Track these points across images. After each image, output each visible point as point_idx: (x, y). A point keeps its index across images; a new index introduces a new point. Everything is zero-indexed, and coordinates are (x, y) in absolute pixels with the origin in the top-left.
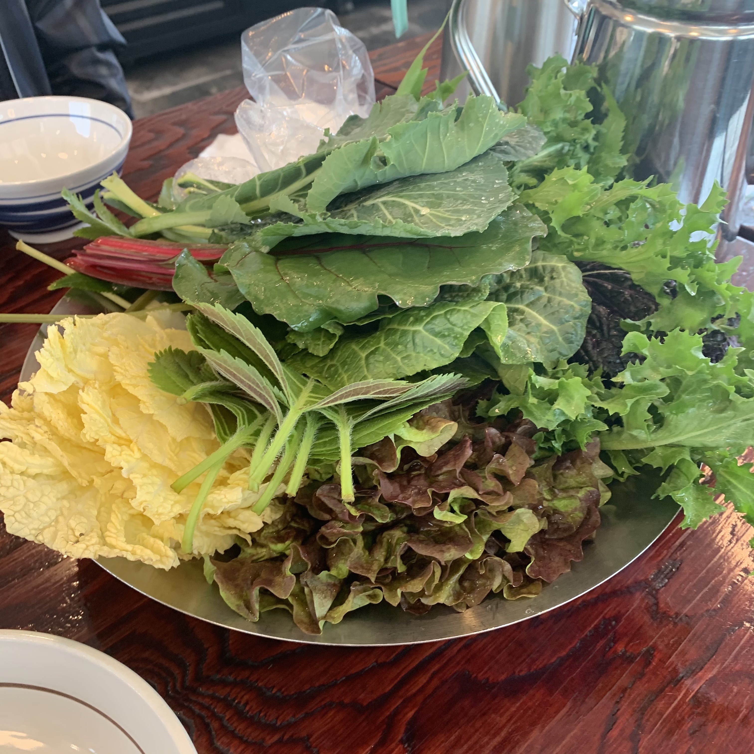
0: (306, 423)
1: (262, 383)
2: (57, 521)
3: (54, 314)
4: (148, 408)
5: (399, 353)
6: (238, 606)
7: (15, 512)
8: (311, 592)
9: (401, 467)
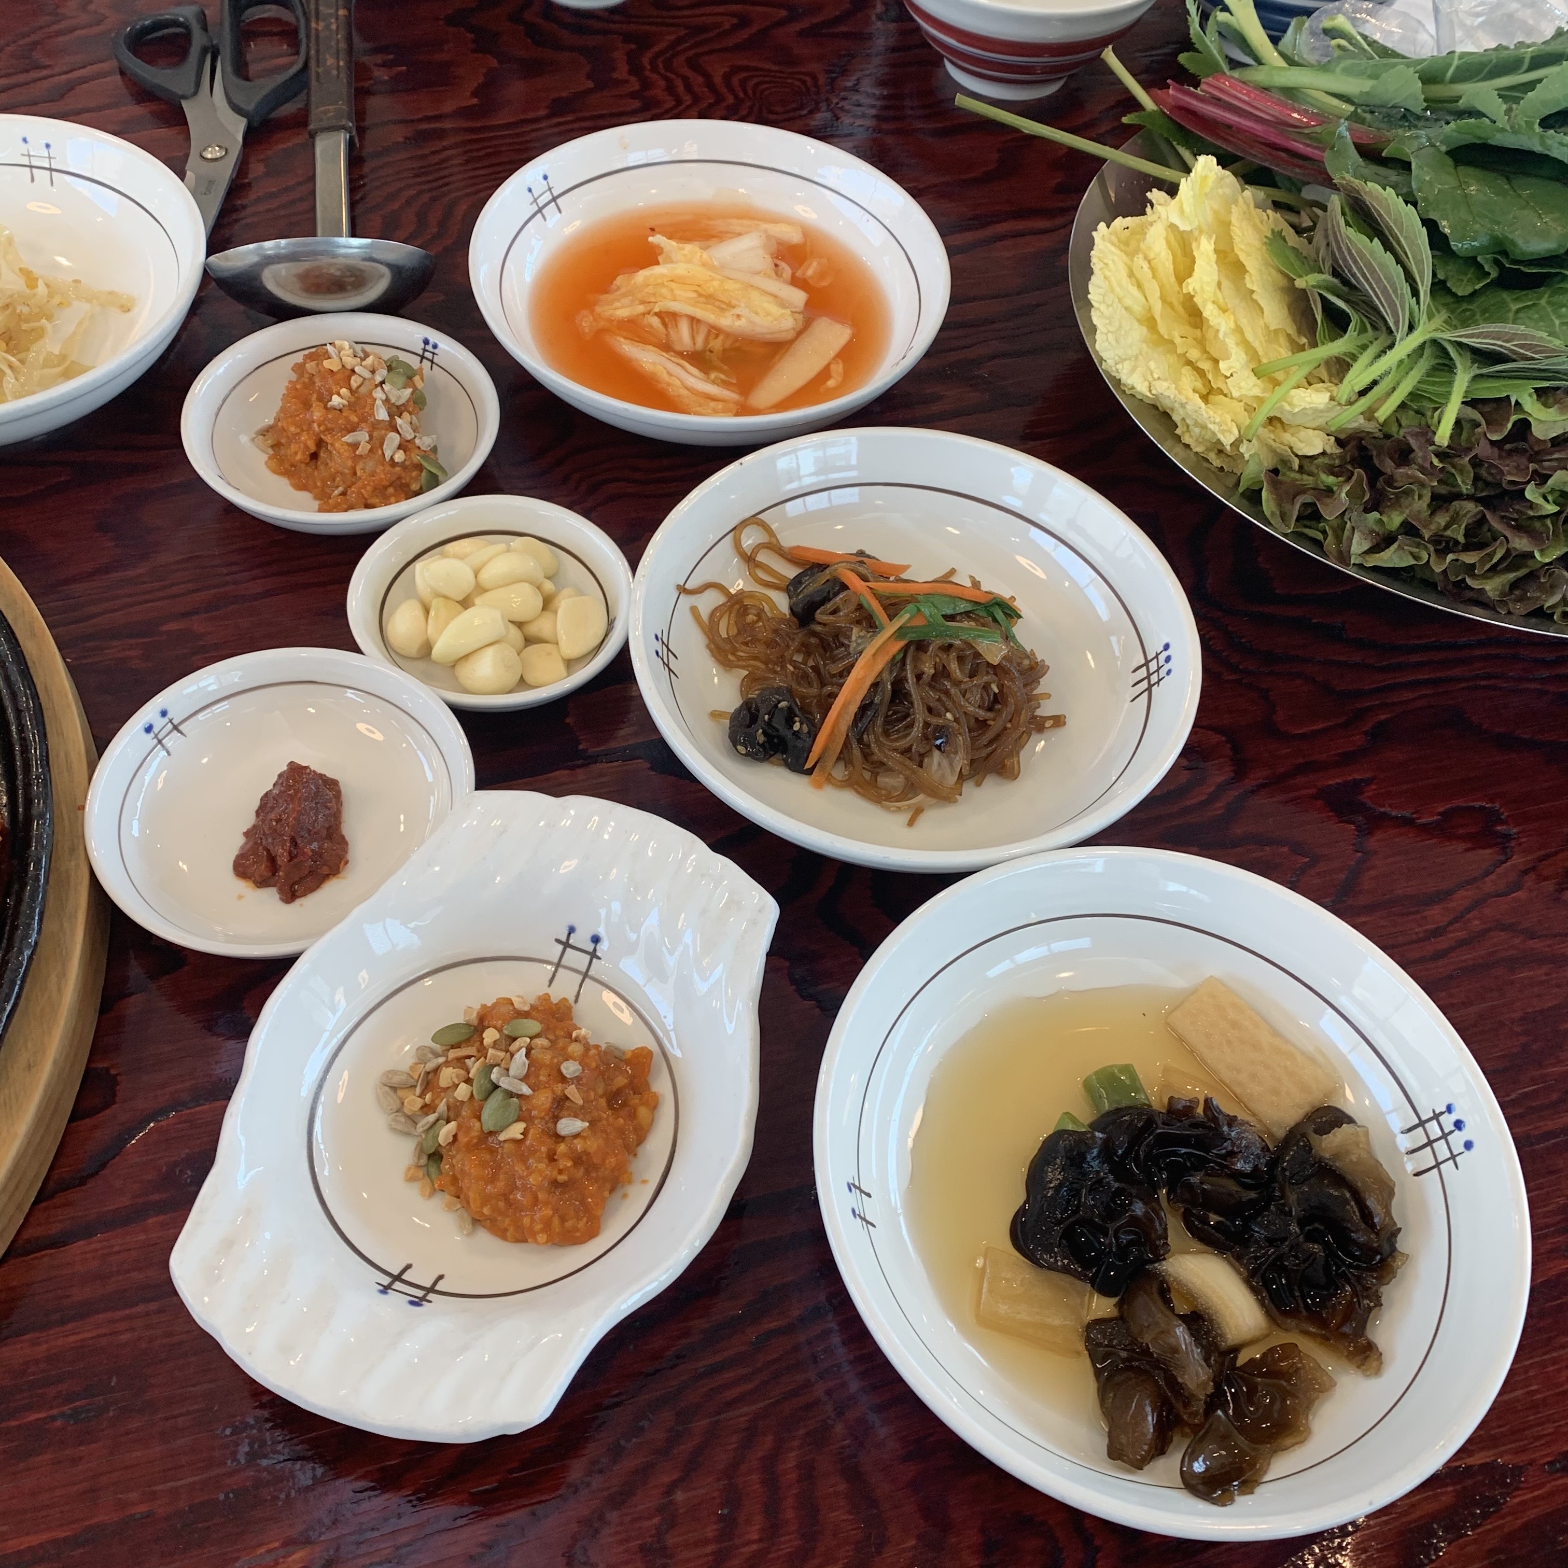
0: (1422, 355)
1: (1402, 289)
2: (1136, 358)
3: (1123, 151)
4: (1252, 282)
5: (1559, 317)
6: (1273, 514)
7: (1109, 332)
8: (1353, 528)
9: (1506, 440)
